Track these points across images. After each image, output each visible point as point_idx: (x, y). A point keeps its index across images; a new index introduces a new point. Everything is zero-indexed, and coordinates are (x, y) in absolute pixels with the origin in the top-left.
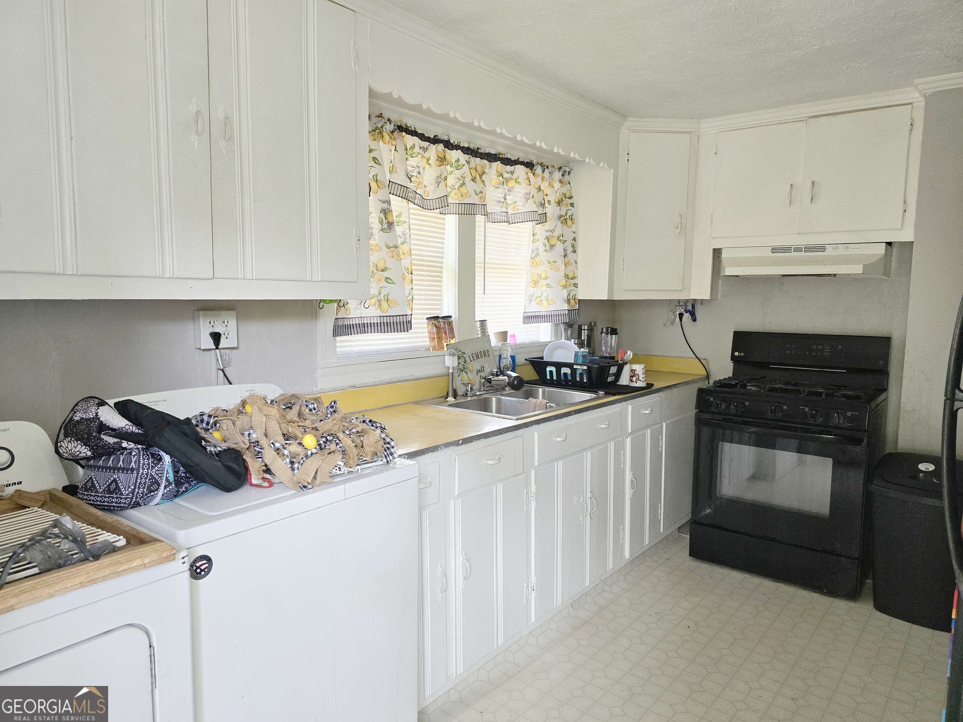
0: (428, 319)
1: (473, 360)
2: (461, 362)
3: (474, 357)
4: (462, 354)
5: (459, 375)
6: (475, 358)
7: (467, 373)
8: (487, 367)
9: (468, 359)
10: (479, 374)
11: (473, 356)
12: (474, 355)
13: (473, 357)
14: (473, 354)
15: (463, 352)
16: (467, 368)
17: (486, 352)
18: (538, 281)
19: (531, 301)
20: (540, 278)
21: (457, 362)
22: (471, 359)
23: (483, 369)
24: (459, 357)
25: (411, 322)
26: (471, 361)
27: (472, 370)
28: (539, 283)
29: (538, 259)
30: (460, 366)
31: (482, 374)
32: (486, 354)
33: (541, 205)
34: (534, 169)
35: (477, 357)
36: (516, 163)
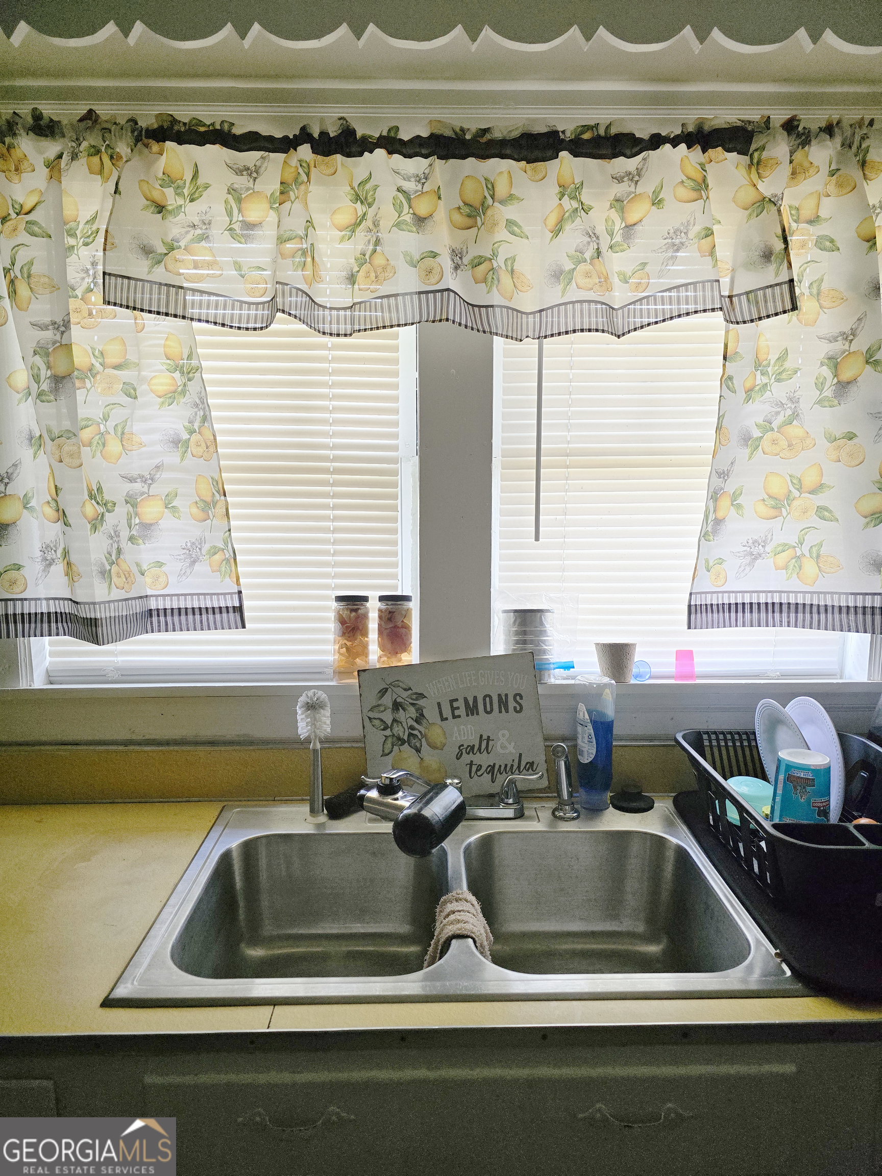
0: (340, 599)
1: (450, 717)
2: (403, 720)
3: (458, 708)
4: (414, 697)
5: (387, 751)
6: (462, 711)
7: (418, 750)
8: (501, 739)
9: (431, 714)
10: (466, 758)
11: (455, 705)
12: (461, 704)
13: (453, 709)
14: (457, 700)
15: (416, 693)
16: (424, 736)
17: (511, 699)
18: (789, 497)
19: (756, 557)
20: (799, 490)
21: (388, 717)
22: (447, 712)
23: (485, 743)
24: (397, 706)
25: (239, 610)
26: (444, 719)
27: (439, 745)
28: (796, 503)
29: (795, 430)
30: (398, 730)
31: (478, 759)
32: (512, 704)
33: (767, 256)
34: (753, 146)
35: (472, 710)
36: (656, 142)
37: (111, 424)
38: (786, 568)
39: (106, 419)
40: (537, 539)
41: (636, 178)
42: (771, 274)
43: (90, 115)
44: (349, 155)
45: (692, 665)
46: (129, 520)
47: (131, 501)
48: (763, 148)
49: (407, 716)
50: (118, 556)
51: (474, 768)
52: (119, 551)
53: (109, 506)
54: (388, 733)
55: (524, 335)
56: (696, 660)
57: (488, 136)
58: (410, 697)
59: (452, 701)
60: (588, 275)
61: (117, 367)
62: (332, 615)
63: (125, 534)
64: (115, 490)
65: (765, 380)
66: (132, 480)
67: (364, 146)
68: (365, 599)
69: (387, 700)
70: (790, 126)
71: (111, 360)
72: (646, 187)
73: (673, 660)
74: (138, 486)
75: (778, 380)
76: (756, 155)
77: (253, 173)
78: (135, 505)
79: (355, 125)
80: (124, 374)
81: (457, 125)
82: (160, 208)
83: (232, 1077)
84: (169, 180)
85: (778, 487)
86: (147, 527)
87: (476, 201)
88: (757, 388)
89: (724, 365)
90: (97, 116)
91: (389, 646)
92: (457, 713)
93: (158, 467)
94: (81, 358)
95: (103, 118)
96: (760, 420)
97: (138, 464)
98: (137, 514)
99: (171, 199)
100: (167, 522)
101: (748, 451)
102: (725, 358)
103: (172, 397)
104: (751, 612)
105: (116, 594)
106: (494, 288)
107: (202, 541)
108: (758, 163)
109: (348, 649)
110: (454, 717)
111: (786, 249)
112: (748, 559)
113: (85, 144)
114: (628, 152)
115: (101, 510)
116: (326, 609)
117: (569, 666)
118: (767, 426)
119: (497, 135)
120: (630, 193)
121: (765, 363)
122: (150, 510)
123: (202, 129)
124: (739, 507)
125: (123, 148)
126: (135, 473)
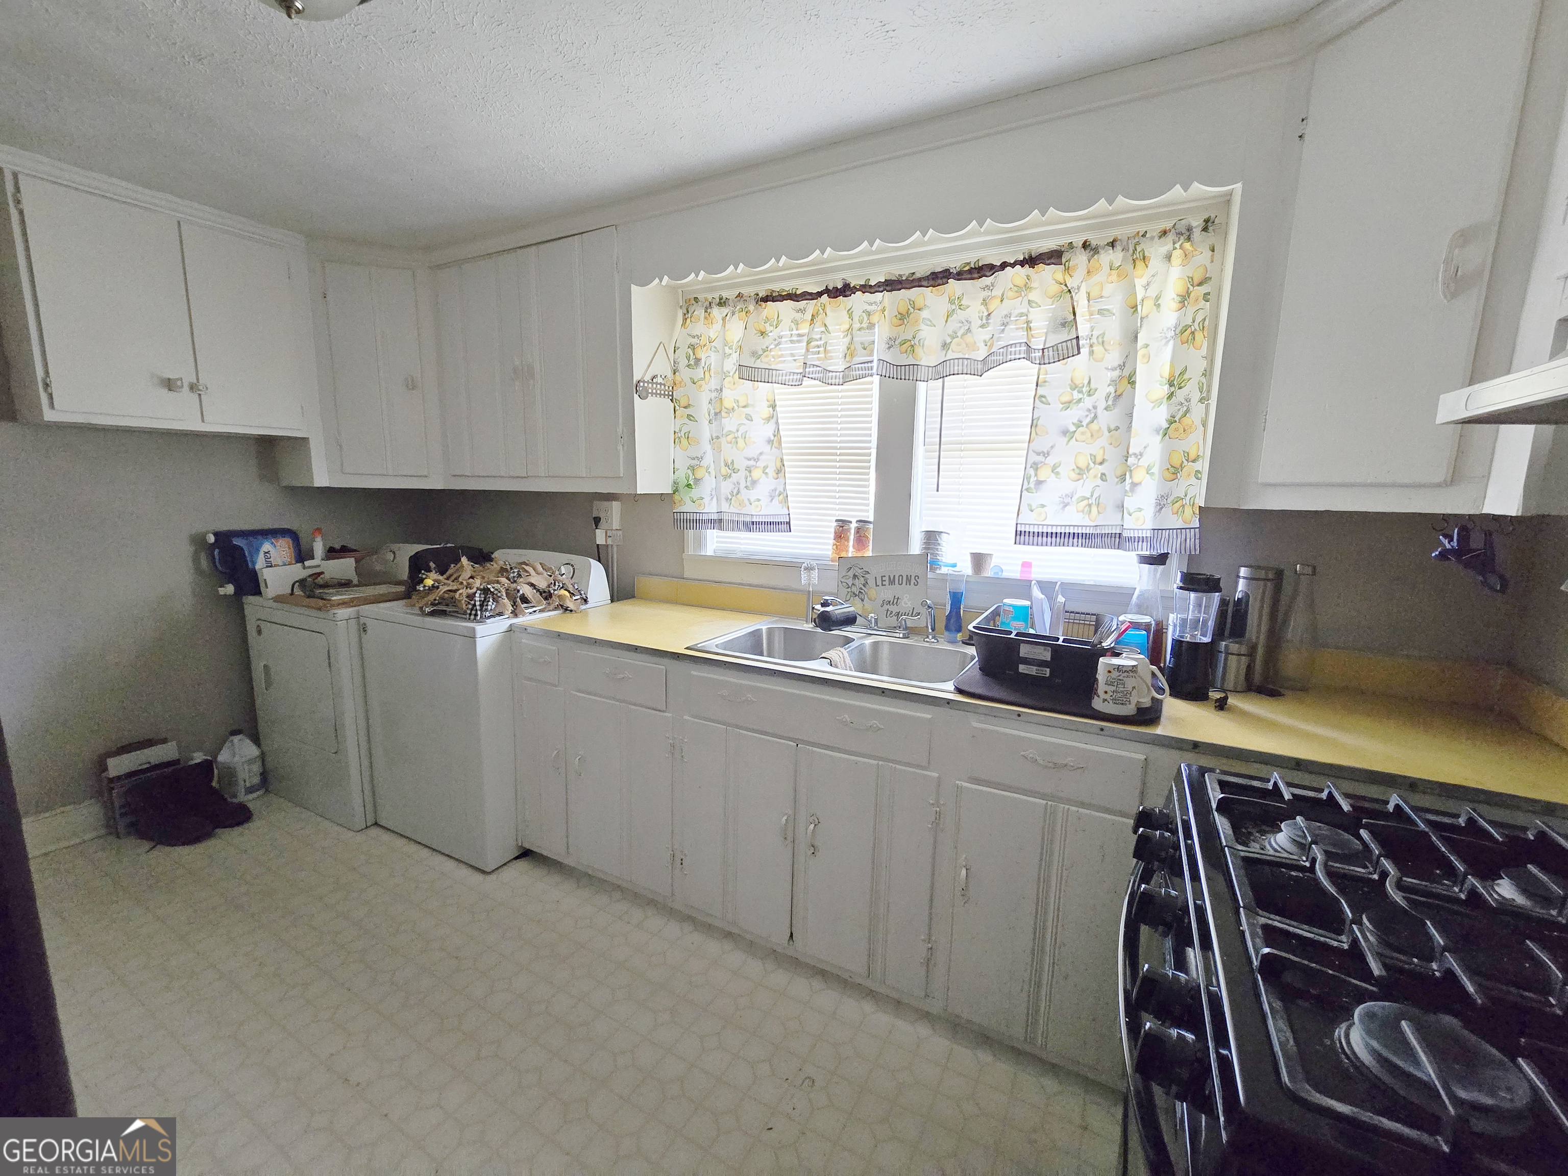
0: (837, 521)
1: (880, 585)
2: (857, 584)
3: (885, 581)
4: (864, 573)
5: (847, 599)
6: (887, 583)
7: (862, 600)
8: (905, 599)
9: (871, 582)
10: (886, 607)
11: (884, 579)
12: (887, 579)
13: (882, 581)
14: (885, 576)
15: (865, 571)
16: (866, 593)
17: (913, 578)
18: (1088, 469)
19: (1066, 505)
20: (1094, 463)
21: (850, 582)
22: (879, 583)
23: (896, 601)
24: (855, 576)
25: (789, 523)
26: (876, 586)
27: (873, 599)
28: (1091, 472)
29: (1094, 426)
30: (854, 589)
31: (891, 608)
32: (913, 581)
33: (1063, 325)
34: (1064, 260)
35: (892, 582)
36: (1004, 265)
37: (739, 434)
38: (1083, 511)
39: (738, 431)
40: (938, 491)
41: (991, 288)
42: (1064, 336)
43: (740, 295)
44: (846, 296)
45: (1030, 573)
46: (746, 478)
47: (749, 469)
48: (1070, 260)
49: (859, 583)
50: (737, 494)
51: (889, 613)
52: (738, 492)
53: (735, 471)
54: (849, 590)
55: (930, 378)
56: (1033, 569)
57: (914, 277)
58: (862, 572)
59: (882, 577)
60: (958, 344)
61: (744, 407)
62: (833, 530)
63: (743, 485)
64: (741, 464)
65: (1081, 396)
66: (749, 459)
67: (854, 290)
68: (851, 522)
69: (851, 574)
70: (1085, 245)
71: (742, 404)
72: (997, 292)
73: (1019, 568)
74: (752, 463)
75: (1089, 396)
76: (1067, 263)
77: (802, 311)
78: (750, 472)
79: (849, 280)
80: (746, 410)
81: (897, 273)
82: (762, 333)
83: (726, 679)
84: (767, 320)
85: (1083, 462)
86: (754, 482)
87: (904, 311)
88: (1075, 401)
89: (1036, 389)
90: (743, 295)
91: (856, 546)
92: (884, 583)
93: (761, 454)
94: (728, 403)
95: (746, 294)
96: (1075, 421)
97: (752, 452)
98: (750, 476)
99: (769, 328)
100: (763, 479)
101: (1066, 439)
102: (1037, 386)
103: (768, 419)
104: (1052, 537)
105: (732, 510)
106: (911, 355)
107: (775, 490)
108: (1069, 267)
109: (837, 547)
110: (882, 585)
111: (1075, 319)
112: (1062, 505)
113: (738, 307)
114: (988, 274)
115: (729, 471)
116: (830, 527)
117: (954, 566)
118: (1079, 425)
119: (918, 275)
120: (989, 296)
121: (1081, 385)
122: (756, 474)
123: (784, 294)
124: (1058, 473)
125: (751, 307)
126: (750, 456)
